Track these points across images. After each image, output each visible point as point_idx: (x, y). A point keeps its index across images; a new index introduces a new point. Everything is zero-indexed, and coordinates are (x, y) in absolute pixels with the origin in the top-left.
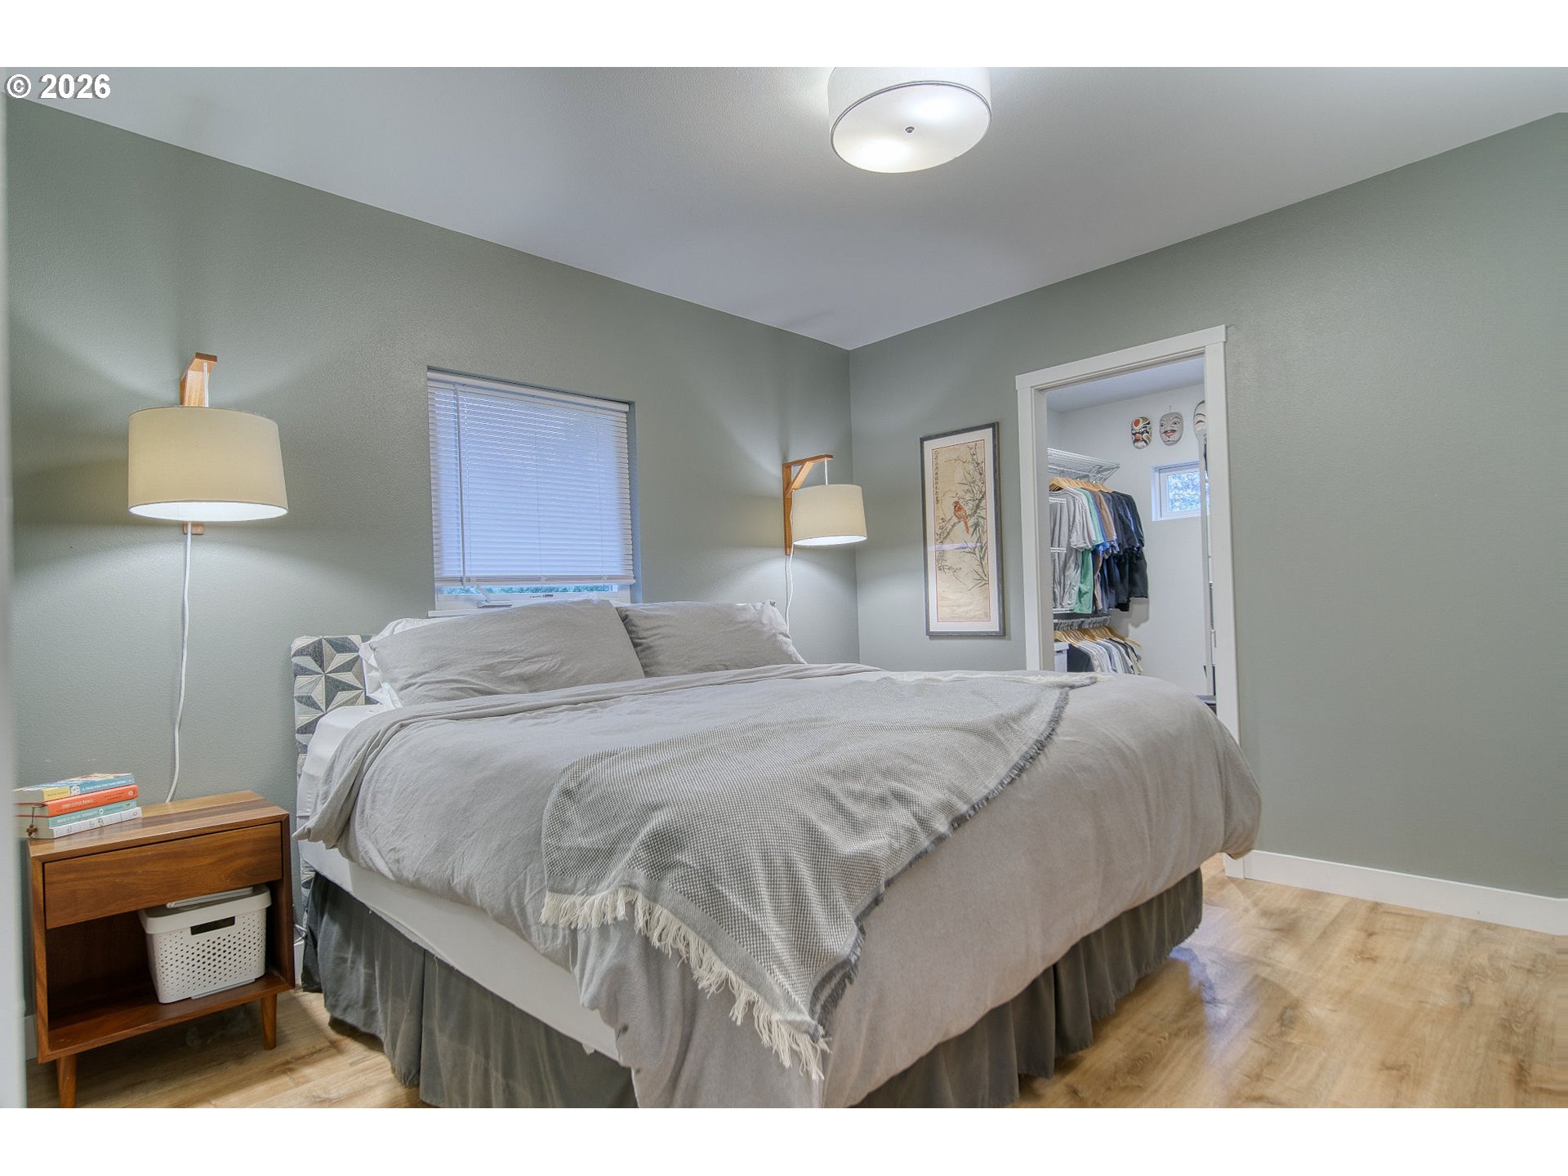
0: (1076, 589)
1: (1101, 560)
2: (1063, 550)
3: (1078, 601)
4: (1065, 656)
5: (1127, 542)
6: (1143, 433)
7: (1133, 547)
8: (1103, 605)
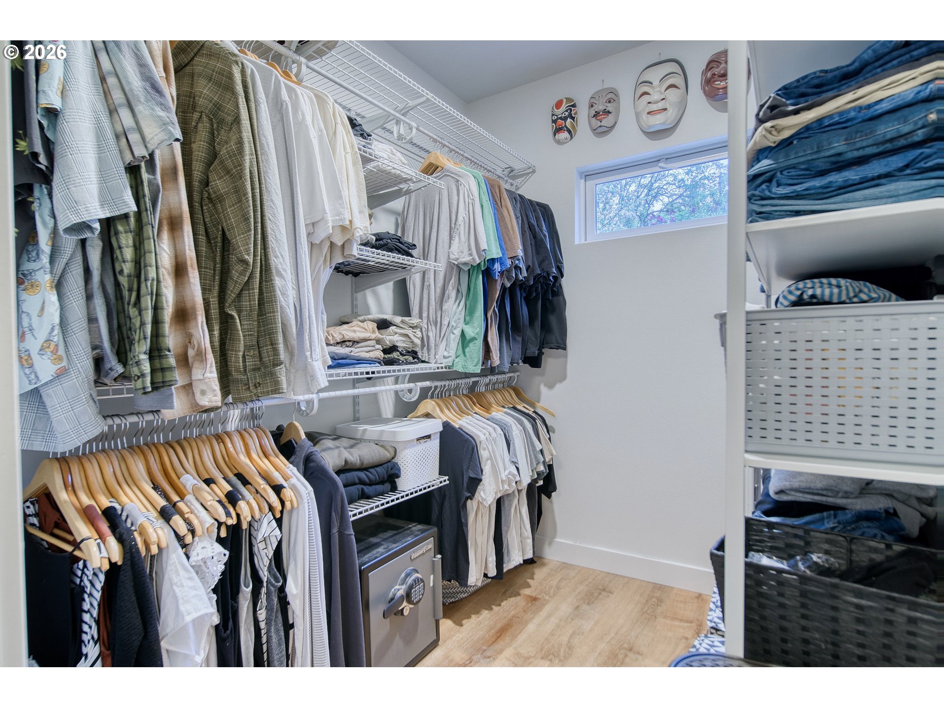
0: (458, 332)
1: (499, 288)
2: (442, 267)
3: (460, 352)
4: (434, 445)
5: (539, 266)
6: (565, 119)
7: (548, 275)
8: (501, 358)
